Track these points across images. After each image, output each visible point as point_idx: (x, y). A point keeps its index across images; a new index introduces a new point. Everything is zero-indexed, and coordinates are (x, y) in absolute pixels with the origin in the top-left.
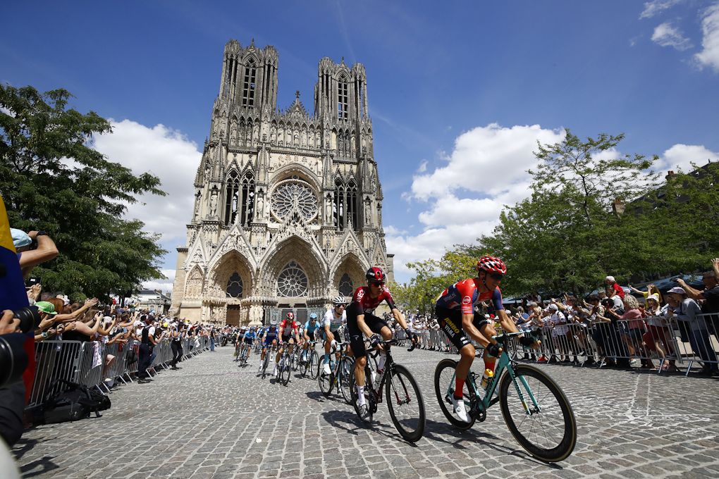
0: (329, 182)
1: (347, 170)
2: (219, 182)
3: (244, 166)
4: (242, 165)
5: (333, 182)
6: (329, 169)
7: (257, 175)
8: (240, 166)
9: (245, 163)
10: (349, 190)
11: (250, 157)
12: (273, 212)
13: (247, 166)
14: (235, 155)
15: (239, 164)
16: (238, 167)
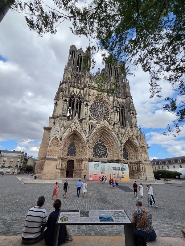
0: (116, 104)
1: (121, 101)
2: (68, 98)
3: (77, 94)
10: (122, 109)
11: (80, 90)
12: (90, 115)
14: (73, 88)
16: (75, 94)
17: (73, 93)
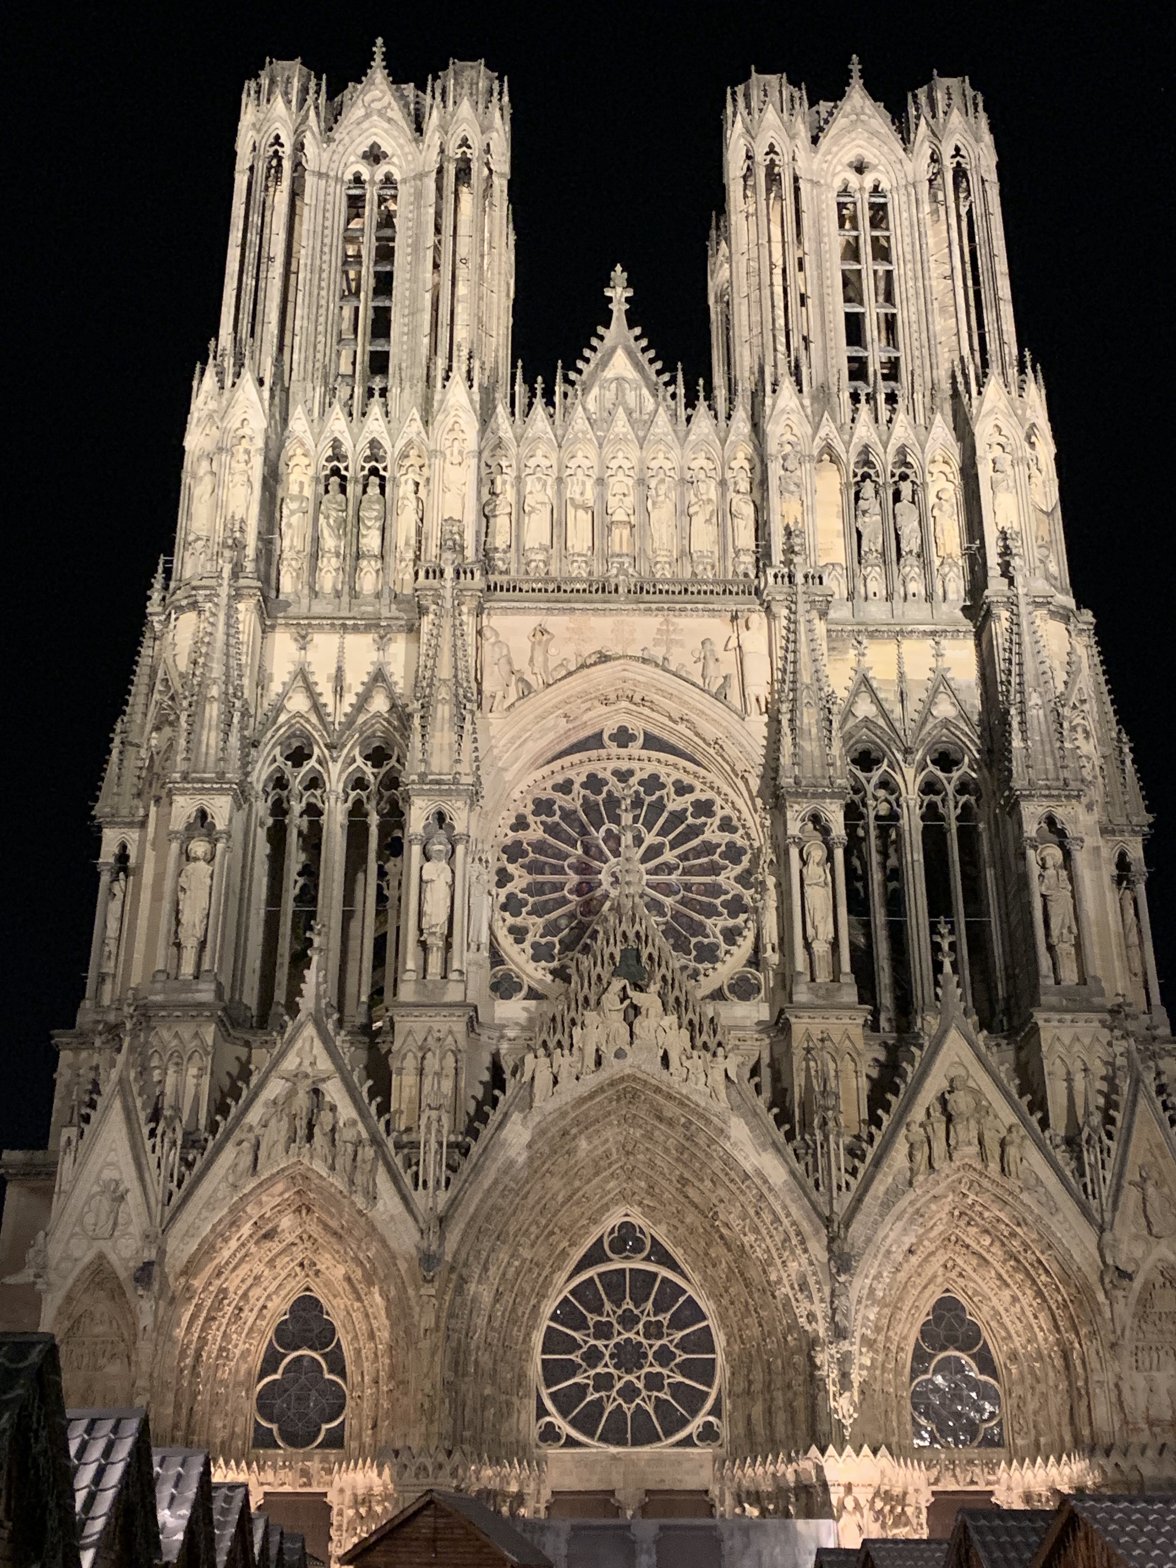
0: (810, 747)
1: (910, 675)
2: (221, 791)
3: (350, 698)
4: (339, 690)
5: (837, 749)
6: (806, 677)
7: (416, 739)
8: (328, 698)
9: (355, 680)
10: (929, 787)
11: (382, 644)
12: (506, 941)
13: (364, 699)
14: (303, 642)
15: (325, 689)
16: (317, 707)
17: (299, 703)
